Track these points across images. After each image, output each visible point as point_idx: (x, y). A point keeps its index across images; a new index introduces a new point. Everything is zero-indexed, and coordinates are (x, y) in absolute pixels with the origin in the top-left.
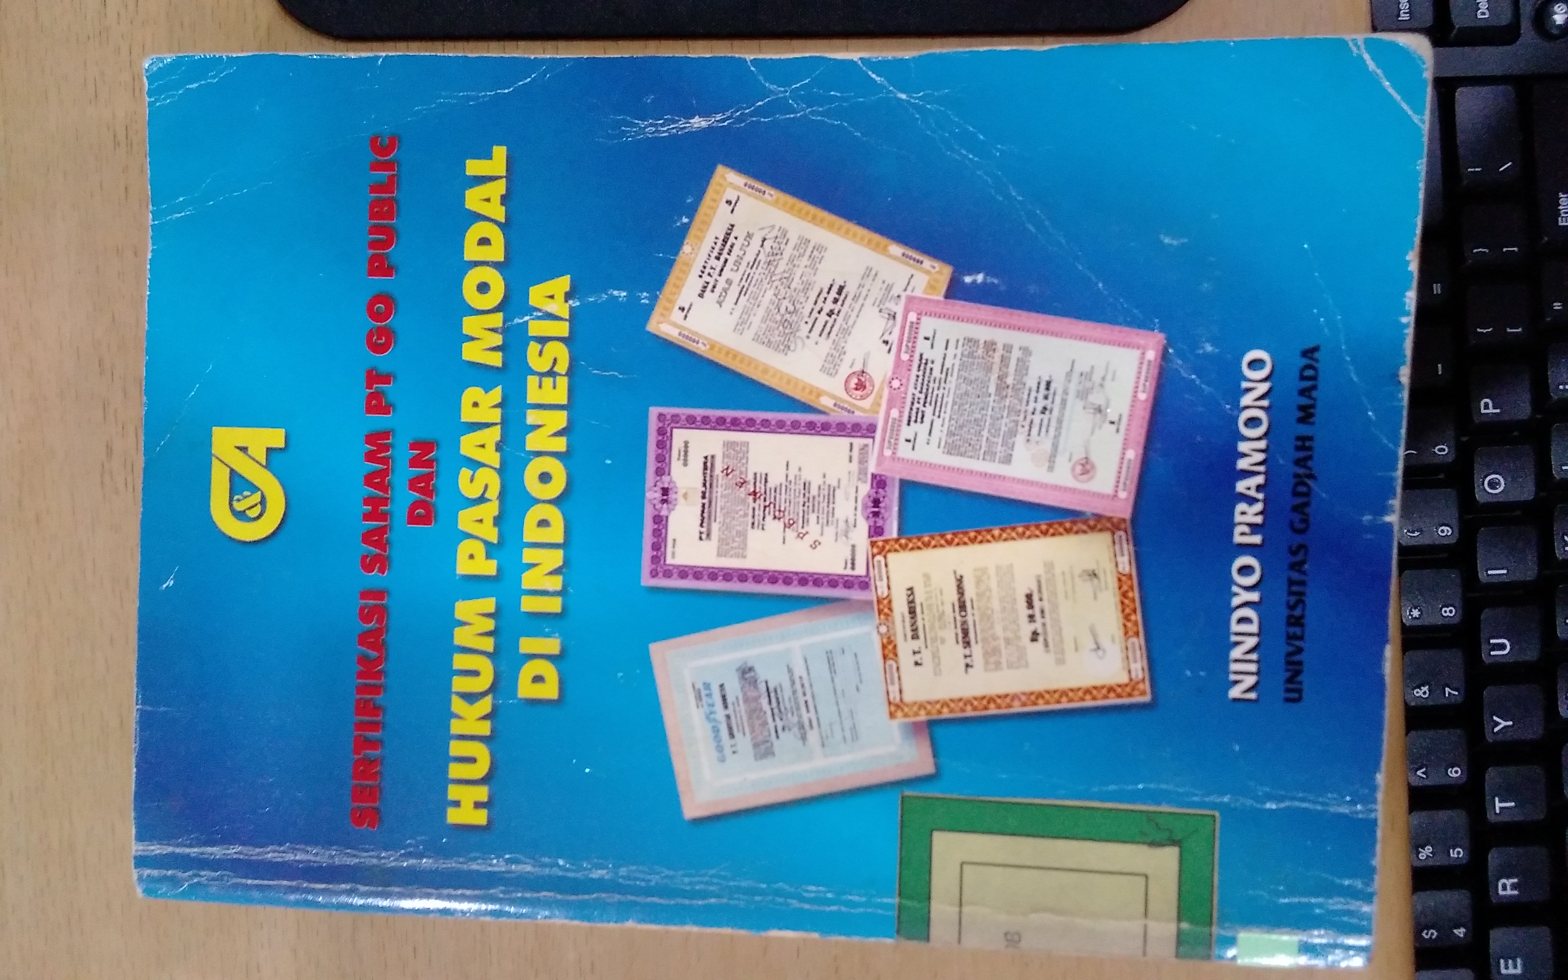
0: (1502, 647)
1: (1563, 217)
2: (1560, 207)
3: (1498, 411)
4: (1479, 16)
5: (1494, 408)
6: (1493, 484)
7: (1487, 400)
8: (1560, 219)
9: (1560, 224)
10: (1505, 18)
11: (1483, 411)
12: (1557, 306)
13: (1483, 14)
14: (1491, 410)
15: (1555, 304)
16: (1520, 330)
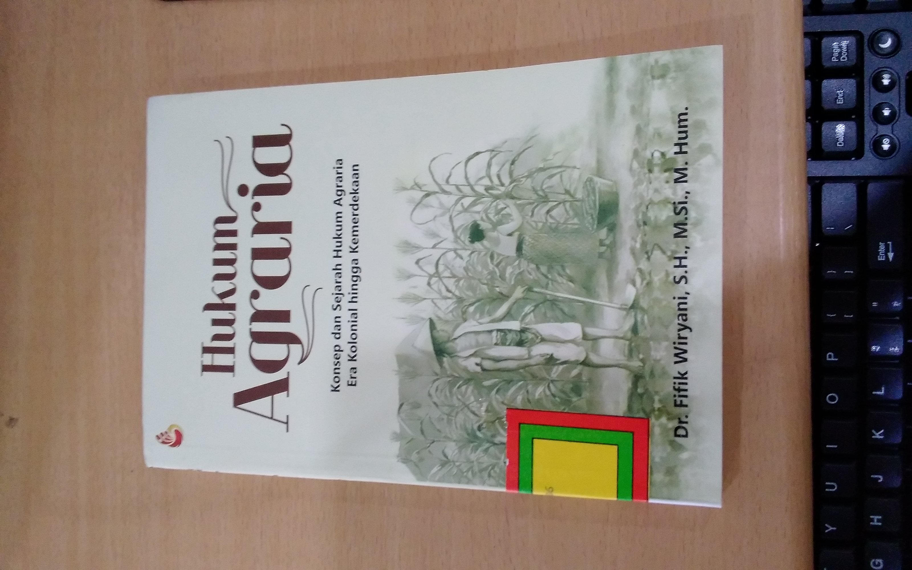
0: (832, 487)
1: (881, 256)
2: (880, 250)
3: (836, 359)
4: (838, 145)
5: (834, 358)
6: (832, 399)
7: (830, 353)
8: (879, 257)
9: (879, 259)
10: (853, 146)
11: (828, 359)
12: (875, 304)
13: (840, 144)
14: (833, 359)
15: (873, 303)
16: (852, 316)
